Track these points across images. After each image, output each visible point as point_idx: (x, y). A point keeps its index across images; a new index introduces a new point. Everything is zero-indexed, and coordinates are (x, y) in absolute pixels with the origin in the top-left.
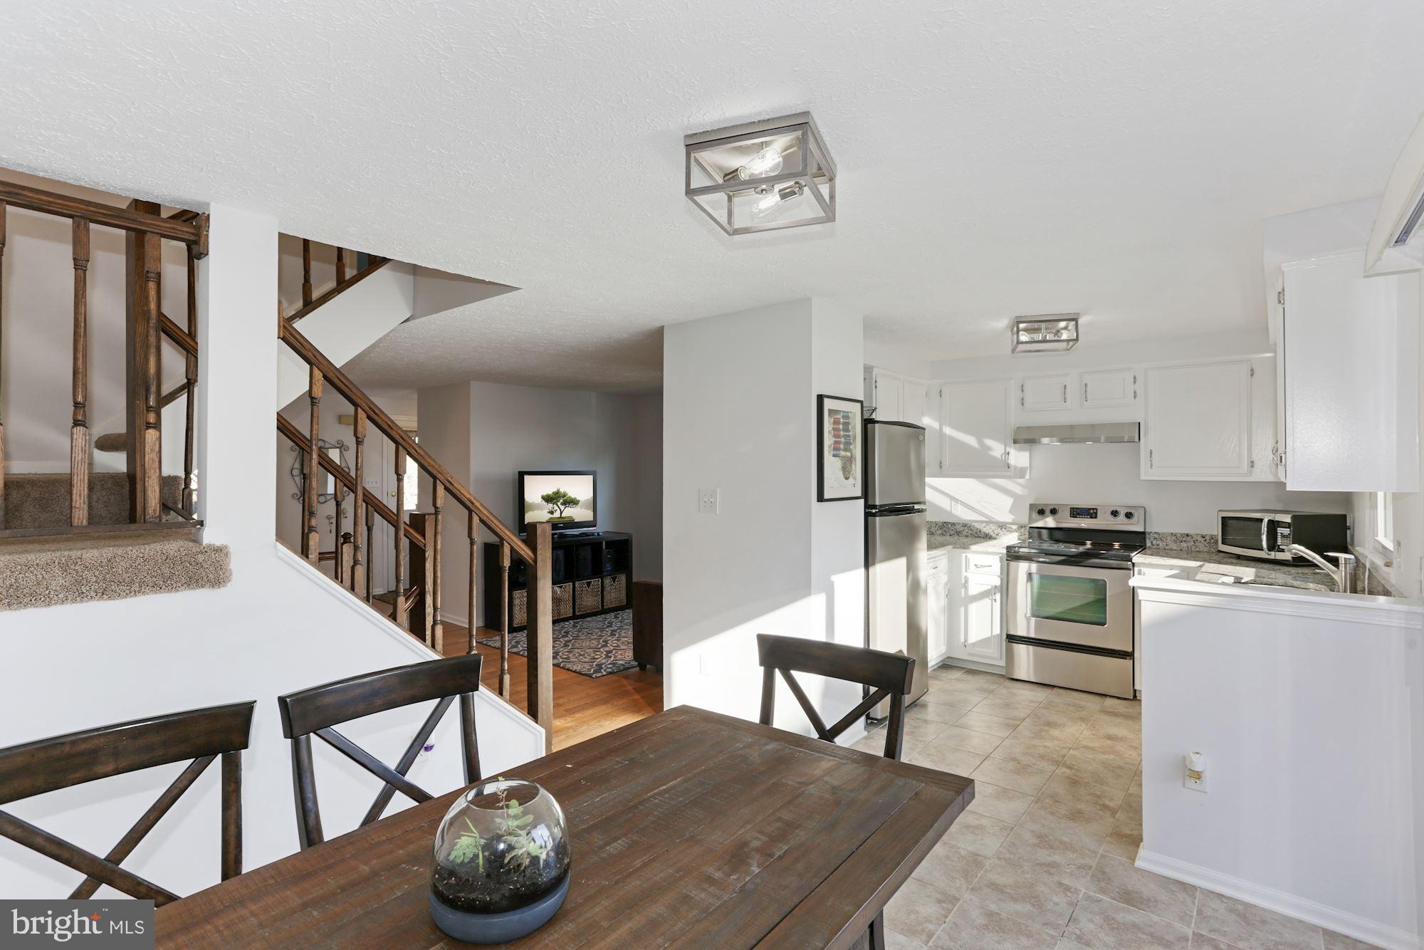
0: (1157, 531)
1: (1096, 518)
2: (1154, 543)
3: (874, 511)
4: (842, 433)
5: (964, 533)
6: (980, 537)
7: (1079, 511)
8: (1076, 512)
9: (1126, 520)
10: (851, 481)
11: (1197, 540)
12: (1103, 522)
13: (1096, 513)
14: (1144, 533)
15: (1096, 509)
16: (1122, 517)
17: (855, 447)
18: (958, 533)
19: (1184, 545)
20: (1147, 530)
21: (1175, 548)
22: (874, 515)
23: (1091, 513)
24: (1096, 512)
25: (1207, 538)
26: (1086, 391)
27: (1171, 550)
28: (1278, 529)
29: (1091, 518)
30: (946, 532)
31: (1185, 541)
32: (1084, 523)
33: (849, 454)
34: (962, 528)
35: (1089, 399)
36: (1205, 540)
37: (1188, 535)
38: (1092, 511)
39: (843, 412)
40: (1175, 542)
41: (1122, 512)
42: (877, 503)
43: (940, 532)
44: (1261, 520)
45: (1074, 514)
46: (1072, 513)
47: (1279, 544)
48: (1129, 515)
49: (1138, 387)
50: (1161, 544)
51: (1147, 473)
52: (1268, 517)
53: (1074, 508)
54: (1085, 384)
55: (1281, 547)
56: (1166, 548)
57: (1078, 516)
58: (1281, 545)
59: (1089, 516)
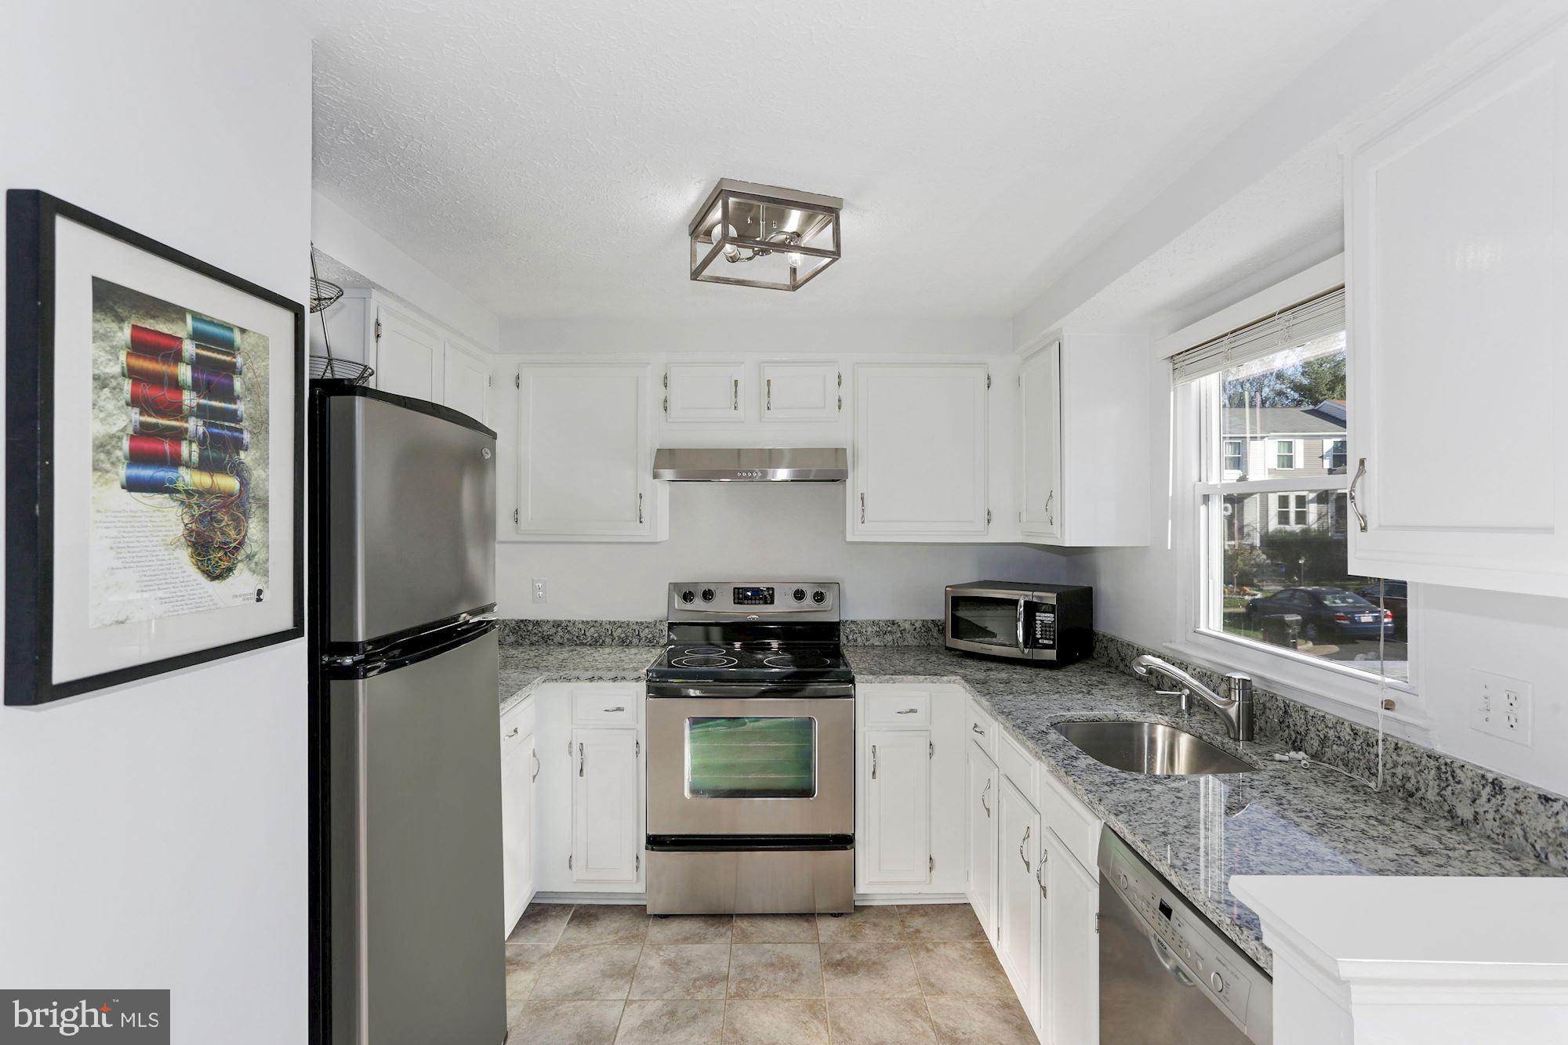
0: (853, 619)
1: (772, 602)
2: (851, 637)
3: (348, 661)
4: (189, 399)
5: (557, 639)
6: (585, 644)
7: (746, 593)
8: (741, 596)
9: (815, 605)
10: (242, 580)
11: (905, 630)
12: (783, 607)
13: (772, 596)
14: (838, 623)
15: (772, 589)
16: (808, 602)
17: (264, 461)
18: (546, 639)
19: (889, 638)
20: (844, 618)
21: (877, 643)
22: (350, 673)
23: (764, 596)
24: (773, 593)
25: (918, 625)
26: (769, 392)
27: (873, 646)
28: (1037, 614)
29: (766, 603)
30: (523, 638)
31: (890, 632)
32: (754, 612)
33: (230, 483)
34: (553, 630)
35: (772, 408)
36: (915, 629)
37: (893, 623)
38: (766, 593)
39: (197, 317)
40: (877, 633)
41: (809, 593)
42: (360, 638)
43: (512, 639)
44: (1015, 603)
45: (739, 598)
46: (736, 596)
47: (1038, 636)
48: (819, 597)
49: (845, 391)
50: (859, 639)
51: (855, 532)
52: (1021, 597)
53: (739, 589)
54: (768, 381)
55: (1040, 641)
56: (866, 644)
57: (746, 602)
58: (1041, 638)
59: (761, 602)
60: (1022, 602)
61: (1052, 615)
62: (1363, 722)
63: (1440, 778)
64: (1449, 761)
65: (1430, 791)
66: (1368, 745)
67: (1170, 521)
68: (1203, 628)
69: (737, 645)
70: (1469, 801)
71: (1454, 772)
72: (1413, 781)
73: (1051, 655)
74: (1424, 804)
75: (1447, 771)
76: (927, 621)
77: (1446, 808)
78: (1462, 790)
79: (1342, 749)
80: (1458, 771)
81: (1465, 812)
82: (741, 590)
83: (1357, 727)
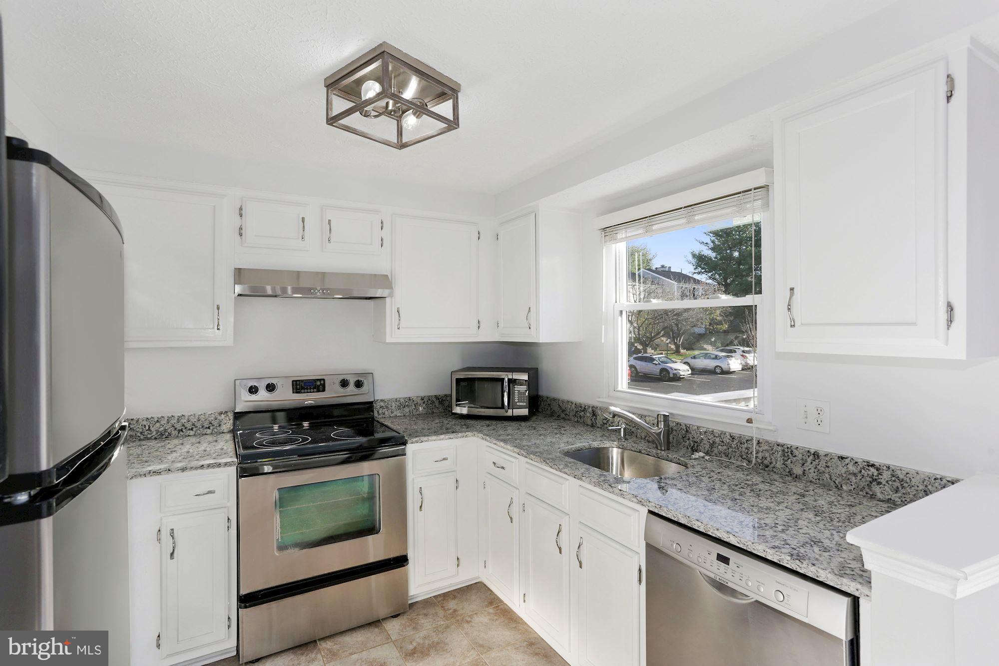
0: (382, 398)
1: (324, 390)
2: (380, 412)
6: (148, 439)
7: (302, 384)
8: (299, 386)
9: (356, 391)
11: (417, 404)
12: (332, 394)
13: (324, 385)
14: (372, 402)
15: (324, 380)
16: (351, 387)
19: (407, 410)
20: (376, 398)
21: (399, 415)
23: (317, 385)
24: (324, 383)
25: (425, 400)
26: (330, 229)
27: (396, 416)
28: (516, 386)
29: (319, 391)
31: (407, 406)
32: (310, 399)
35: (332, 241)
38: (318, 383)
40: (399, 408)
41: (352, 382)
44: (503, 380)
45: (297, 389)
46: (295, 387)
47: (516, 401)
48: (359, 384)
49: (386, 234)
50: (386, 413)
51: (393, 336)
52: (507, 376)
53: (296, 381)
54: (329, 221)
55: (518, 404)
56: (391, 416)
57: (303, 391)
58: (518, 402)
59: (315, 390)
60: (506, 379)
61: (525, 387)
62: (736, 432)
63: (784, 456)
64: (789, 446)
65: (778, 463)
66: (741, 443)
67: (603, 326)
68: (620, 388)
69: (306, 424)
70: (801, 465)
71: (792, 451)
72: (768, 459)
73: (525, 412)
74: (775, 470)
75: (788, 452)
76: (432, 396)
77: (787, 470)
78: (797, 460)
79: (725, 447)
80: (795, 451)
81: (798, 470)
82: (298, 382)
83: (734, 435)
